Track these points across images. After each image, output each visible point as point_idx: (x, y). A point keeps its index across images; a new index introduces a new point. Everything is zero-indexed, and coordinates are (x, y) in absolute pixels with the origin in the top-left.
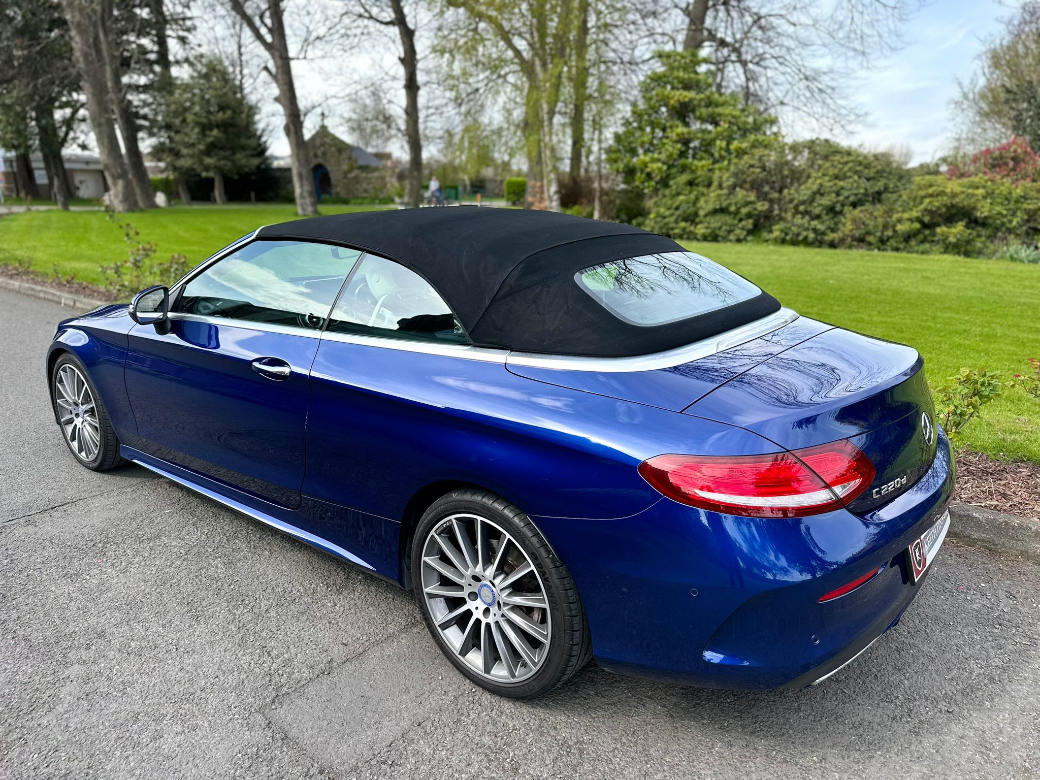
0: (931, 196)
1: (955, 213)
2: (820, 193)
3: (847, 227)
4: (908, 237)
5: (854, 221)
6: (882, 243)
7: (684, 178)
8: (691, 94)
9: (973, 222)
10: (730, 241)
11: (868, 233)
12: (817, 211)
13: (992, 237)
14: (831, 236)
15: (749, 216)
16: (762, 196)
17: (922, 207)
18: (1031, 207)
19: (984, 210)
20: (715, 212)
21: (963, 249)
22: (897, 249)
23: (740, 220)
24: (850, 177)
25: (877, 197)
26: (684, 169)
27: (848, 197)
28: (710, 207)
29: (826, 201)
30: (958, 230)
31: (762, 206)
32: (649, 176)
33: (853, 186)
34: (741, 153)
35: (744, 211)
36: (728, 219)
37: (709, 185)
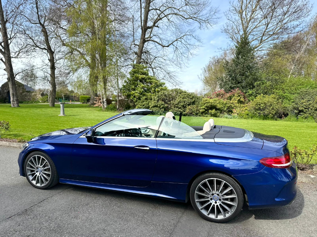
0: (207, 103)
1: (212, 107)
2: (180, 102)
3: (187, 111)
4: (202, 113)
5: (189, 109)
6: (197, 114)
7: (144, 97)
8: (144, 76)
9: (216, 109)
10: (159, 114)
11: (193, 112)
12: (180, 106)
13: (221, 113)
14: (184, 113)
15: (163, 108)
16: (166, 103)
17: (205, 105)
18: (228, 105)
19: (219, 106)
20: (154, 107)
21: (215, 116)
22: (200, 116)
23: (161, 109)
24: (187, 98)
25: (193, 103)
26: (144, 95)
27: (187, 103)
28: (153, 105)
29: (182, 104)
30: (213, 111)
31: (166, 105)
32: (134, 97)
33: (187, 100)
34: (158, 92)
35: (162, 106)
36: (158, 108)
37: (151, 99)
